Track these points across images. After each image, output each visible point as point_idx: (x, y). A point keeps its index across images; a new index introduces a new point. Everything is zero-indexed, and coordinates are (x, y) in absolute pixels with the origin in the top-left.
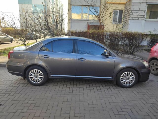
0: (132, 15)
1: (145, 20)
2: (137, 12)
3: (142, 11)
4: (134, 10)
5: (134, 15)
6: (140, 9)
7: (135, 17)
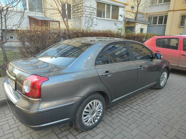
0: (85, 11)
1: (96, 19)
2: (89, 8)
3: (93, 8)
4: (86, 6)
5: (86, 12)
6: (91, 6)
7: (88, 14)
